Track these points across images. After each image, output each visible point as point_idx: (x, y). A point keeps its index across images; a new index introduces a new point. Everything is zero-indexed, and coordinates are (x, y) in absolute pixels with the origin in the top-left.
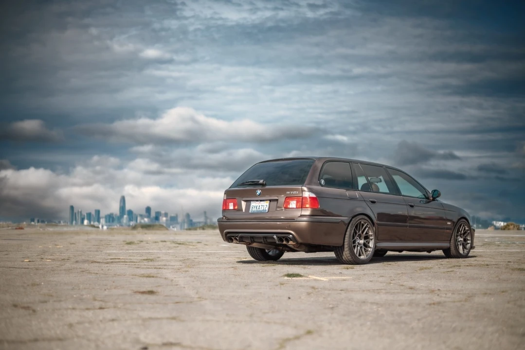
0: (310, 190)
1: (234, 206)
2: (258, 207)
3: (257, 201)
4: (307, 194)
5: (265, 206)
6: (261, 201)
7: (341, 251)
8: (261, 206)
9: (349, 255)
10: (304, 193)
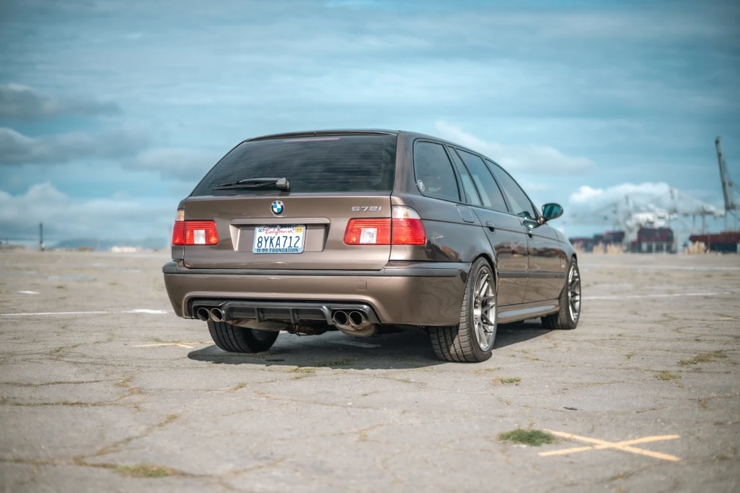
0: (409, 204)
1: (208, 237)
2: (274, 242)
3: (274, 226)
4: (401, 213)
5: (294, 240)
6: (282, 226)
7: (448, 337)
8: (282, 240)
9: (467, 344)
10: (395, 209)
